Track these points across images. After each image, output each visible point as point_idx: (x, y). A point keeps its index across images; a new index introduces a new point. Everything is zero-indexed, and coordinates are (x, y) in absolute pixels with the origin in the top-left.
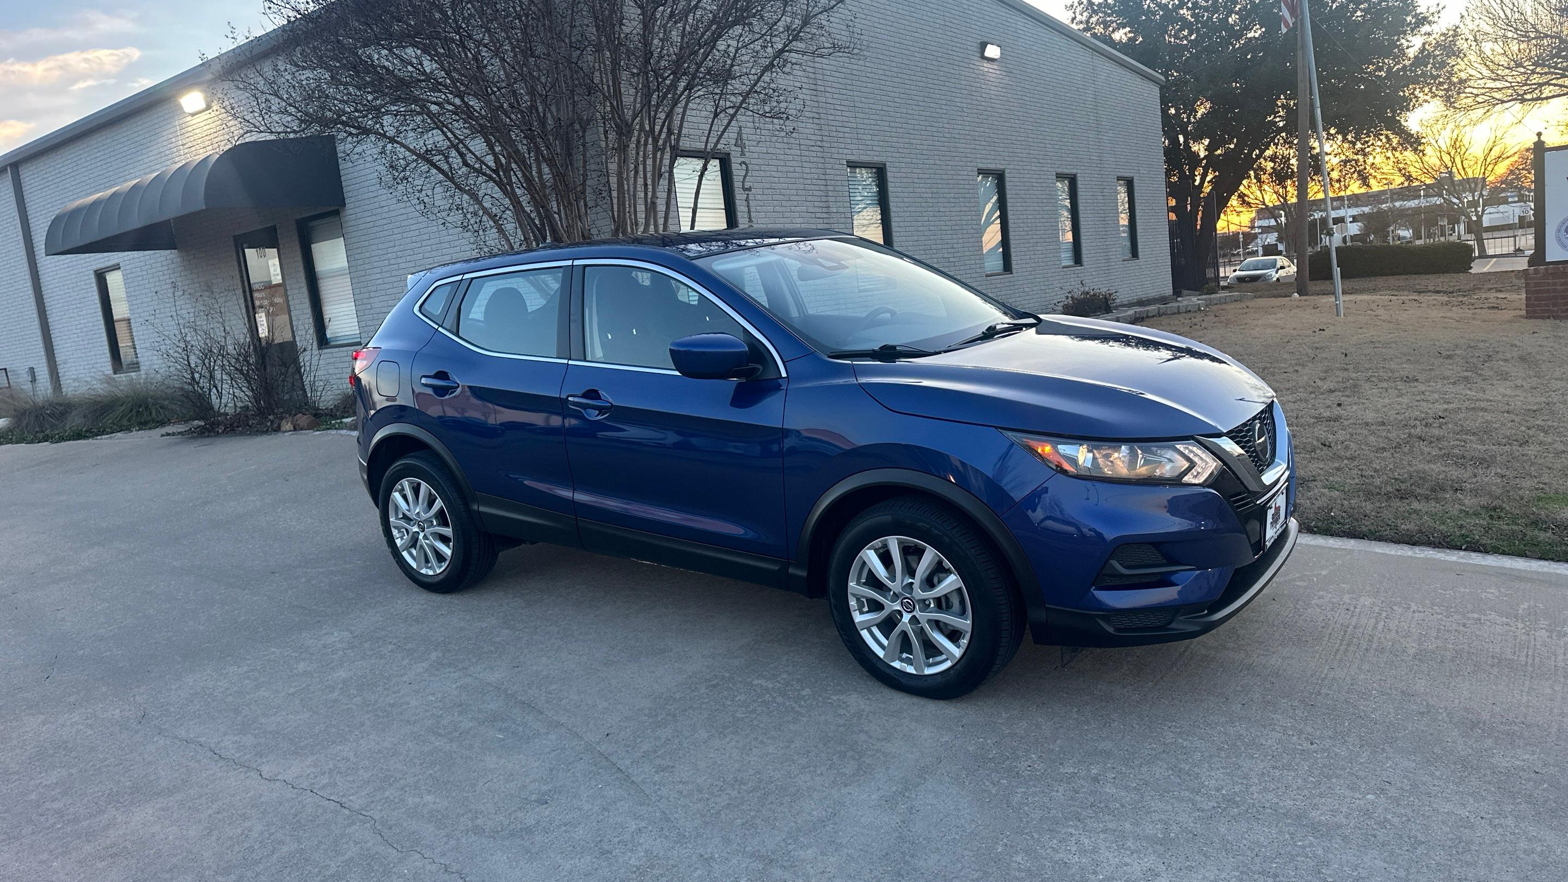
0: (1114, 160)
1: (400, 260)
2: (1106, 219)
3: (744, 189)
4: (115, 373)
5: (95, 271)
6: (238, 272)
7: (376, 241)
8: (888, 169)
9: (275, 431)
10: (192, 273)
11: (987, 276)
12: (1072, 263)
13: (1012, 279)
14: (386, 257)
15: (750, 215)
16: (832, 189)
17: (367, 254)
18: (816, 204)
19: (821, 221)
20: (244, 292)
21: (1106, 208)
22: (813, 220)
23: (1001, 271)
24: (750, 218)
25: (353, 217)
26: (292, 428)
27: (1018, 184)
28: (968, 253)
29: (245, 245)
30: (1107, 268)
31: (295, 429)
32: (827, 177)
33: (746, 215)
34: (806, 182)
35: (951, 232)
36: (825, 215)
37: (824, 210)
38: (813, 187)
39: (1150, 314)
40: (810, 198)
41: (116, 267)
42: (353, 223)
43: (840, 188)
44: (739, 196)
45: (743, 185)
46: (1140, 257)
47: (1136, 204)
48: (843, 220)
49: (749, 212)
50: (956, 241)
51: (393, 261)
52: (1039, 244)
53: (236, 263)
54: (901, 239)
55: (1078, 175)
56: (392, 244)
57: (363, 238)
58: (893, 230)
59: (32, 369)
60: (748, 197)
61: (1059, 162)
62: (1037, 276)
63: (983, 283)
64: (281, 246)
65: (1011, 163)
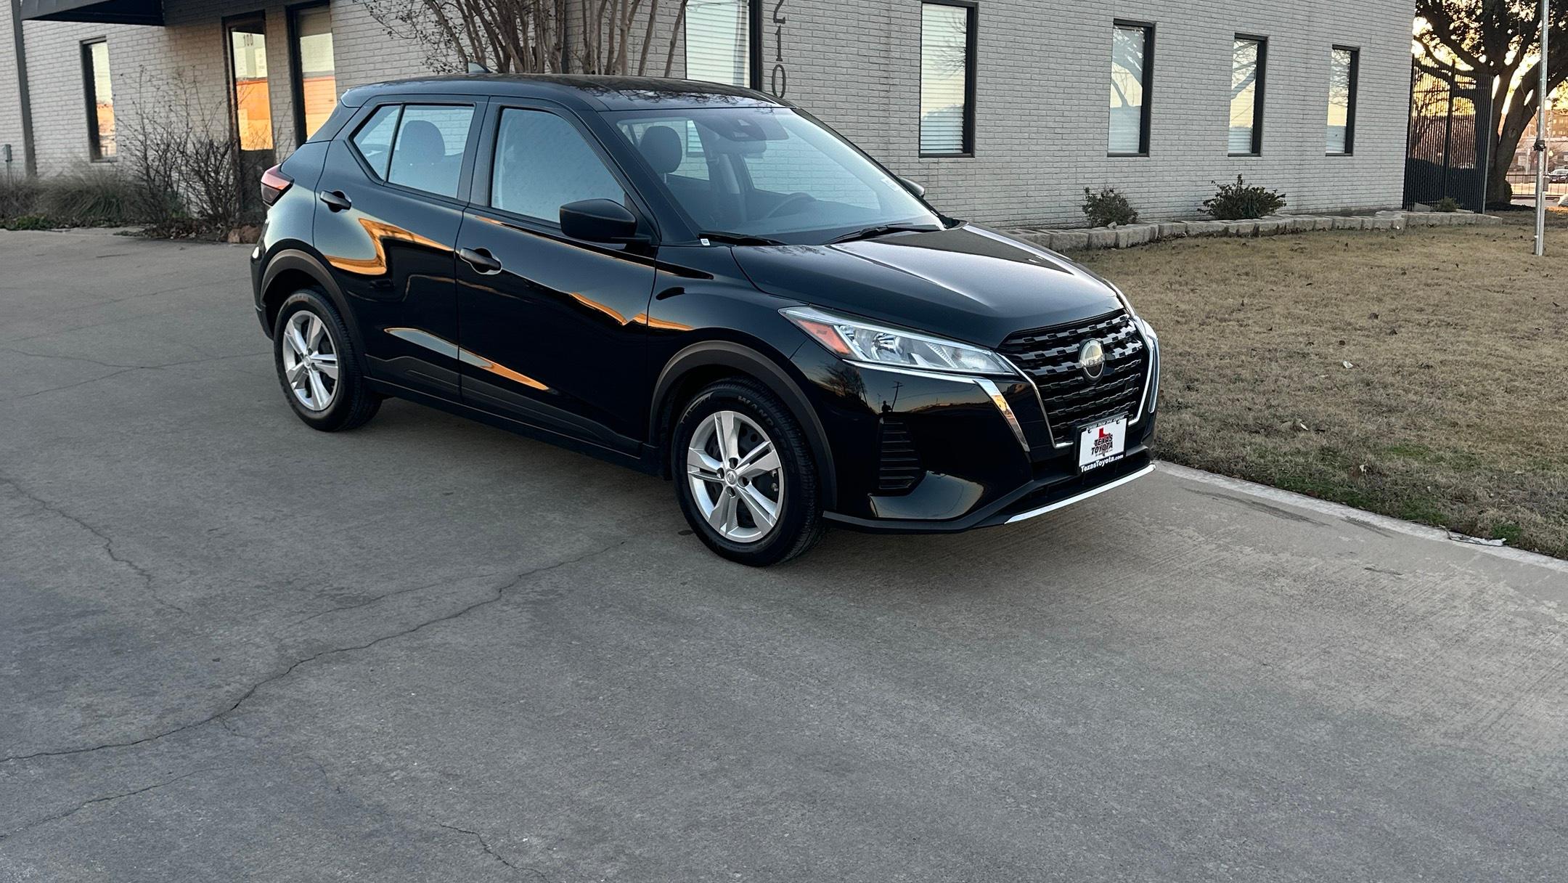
0: (1332, 22)
1: (386, 66)
2: (1307, 98)
3: (776, 20)
4: (93, 161)
5: (81, 42)
6: (223, 59)
7: (364, 40)
8: (981, 9)
9: (222, 241)
10: (177, 55)
11: (1109, 155)
12: (1248, 152)
13: (1147, 164)
14: (371, 60)
15: (779, 52)
16: (897, 29)
17: (354, 55)
18: (872, 46)
19: (876, 67)
20: (228, 83)
21: (1309, 84)
22: (866, 66)
23: (1136, 152)
24: (779, 55)
25: (343, 10)
26: (238, 240)
27: (1174, 42)
28: (1084, 125)
29: (233, 29)
30: (1299, 162)
31: (241, 242)
32: (892, 14)
33: (775, 52)
34: (861, 17)
35: (1063, 96)
36: (883, 61)
37: (882, 54)
38: (869, 25)
39: (1318, 226)
40: (864, 38)
41: (102, 39)
42: (341, 17)
43: (908, 29)
44: (768, 28)
45: (775, 15)
46: (1355, 153)
47: (1359, 84)
48: (907, 69)
49: (779, 48)
50: (1068, 108)
51: (378, 66)
52: (1195, 122)
53: (221, 48)
54: (986, 98)
55: (1271, 38)
56: (379, 45)
57: (351, 36)
58: (978, 87)
59: (9, 147)
60: (779, 30)
61: (1242, 19)
62: (1186, 163)
63: (1102, 164)
64: (269, 35)
65: (1167, 15)
